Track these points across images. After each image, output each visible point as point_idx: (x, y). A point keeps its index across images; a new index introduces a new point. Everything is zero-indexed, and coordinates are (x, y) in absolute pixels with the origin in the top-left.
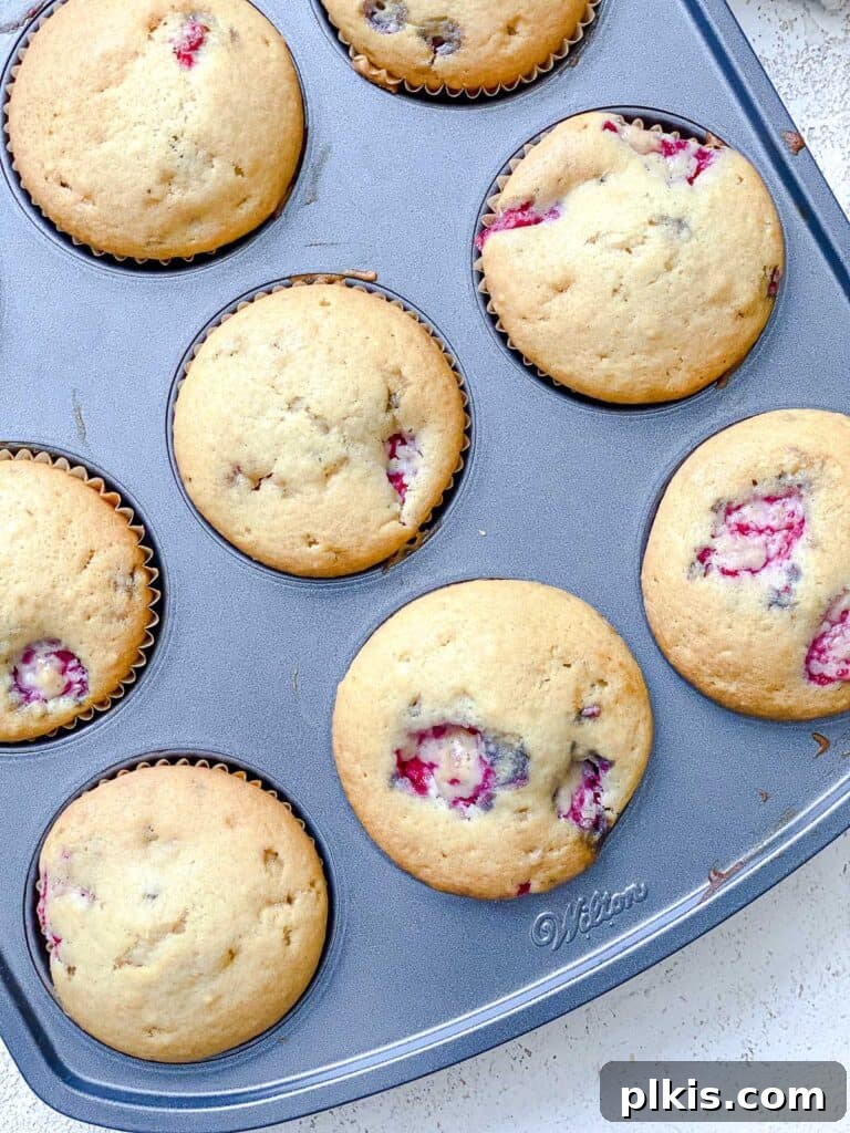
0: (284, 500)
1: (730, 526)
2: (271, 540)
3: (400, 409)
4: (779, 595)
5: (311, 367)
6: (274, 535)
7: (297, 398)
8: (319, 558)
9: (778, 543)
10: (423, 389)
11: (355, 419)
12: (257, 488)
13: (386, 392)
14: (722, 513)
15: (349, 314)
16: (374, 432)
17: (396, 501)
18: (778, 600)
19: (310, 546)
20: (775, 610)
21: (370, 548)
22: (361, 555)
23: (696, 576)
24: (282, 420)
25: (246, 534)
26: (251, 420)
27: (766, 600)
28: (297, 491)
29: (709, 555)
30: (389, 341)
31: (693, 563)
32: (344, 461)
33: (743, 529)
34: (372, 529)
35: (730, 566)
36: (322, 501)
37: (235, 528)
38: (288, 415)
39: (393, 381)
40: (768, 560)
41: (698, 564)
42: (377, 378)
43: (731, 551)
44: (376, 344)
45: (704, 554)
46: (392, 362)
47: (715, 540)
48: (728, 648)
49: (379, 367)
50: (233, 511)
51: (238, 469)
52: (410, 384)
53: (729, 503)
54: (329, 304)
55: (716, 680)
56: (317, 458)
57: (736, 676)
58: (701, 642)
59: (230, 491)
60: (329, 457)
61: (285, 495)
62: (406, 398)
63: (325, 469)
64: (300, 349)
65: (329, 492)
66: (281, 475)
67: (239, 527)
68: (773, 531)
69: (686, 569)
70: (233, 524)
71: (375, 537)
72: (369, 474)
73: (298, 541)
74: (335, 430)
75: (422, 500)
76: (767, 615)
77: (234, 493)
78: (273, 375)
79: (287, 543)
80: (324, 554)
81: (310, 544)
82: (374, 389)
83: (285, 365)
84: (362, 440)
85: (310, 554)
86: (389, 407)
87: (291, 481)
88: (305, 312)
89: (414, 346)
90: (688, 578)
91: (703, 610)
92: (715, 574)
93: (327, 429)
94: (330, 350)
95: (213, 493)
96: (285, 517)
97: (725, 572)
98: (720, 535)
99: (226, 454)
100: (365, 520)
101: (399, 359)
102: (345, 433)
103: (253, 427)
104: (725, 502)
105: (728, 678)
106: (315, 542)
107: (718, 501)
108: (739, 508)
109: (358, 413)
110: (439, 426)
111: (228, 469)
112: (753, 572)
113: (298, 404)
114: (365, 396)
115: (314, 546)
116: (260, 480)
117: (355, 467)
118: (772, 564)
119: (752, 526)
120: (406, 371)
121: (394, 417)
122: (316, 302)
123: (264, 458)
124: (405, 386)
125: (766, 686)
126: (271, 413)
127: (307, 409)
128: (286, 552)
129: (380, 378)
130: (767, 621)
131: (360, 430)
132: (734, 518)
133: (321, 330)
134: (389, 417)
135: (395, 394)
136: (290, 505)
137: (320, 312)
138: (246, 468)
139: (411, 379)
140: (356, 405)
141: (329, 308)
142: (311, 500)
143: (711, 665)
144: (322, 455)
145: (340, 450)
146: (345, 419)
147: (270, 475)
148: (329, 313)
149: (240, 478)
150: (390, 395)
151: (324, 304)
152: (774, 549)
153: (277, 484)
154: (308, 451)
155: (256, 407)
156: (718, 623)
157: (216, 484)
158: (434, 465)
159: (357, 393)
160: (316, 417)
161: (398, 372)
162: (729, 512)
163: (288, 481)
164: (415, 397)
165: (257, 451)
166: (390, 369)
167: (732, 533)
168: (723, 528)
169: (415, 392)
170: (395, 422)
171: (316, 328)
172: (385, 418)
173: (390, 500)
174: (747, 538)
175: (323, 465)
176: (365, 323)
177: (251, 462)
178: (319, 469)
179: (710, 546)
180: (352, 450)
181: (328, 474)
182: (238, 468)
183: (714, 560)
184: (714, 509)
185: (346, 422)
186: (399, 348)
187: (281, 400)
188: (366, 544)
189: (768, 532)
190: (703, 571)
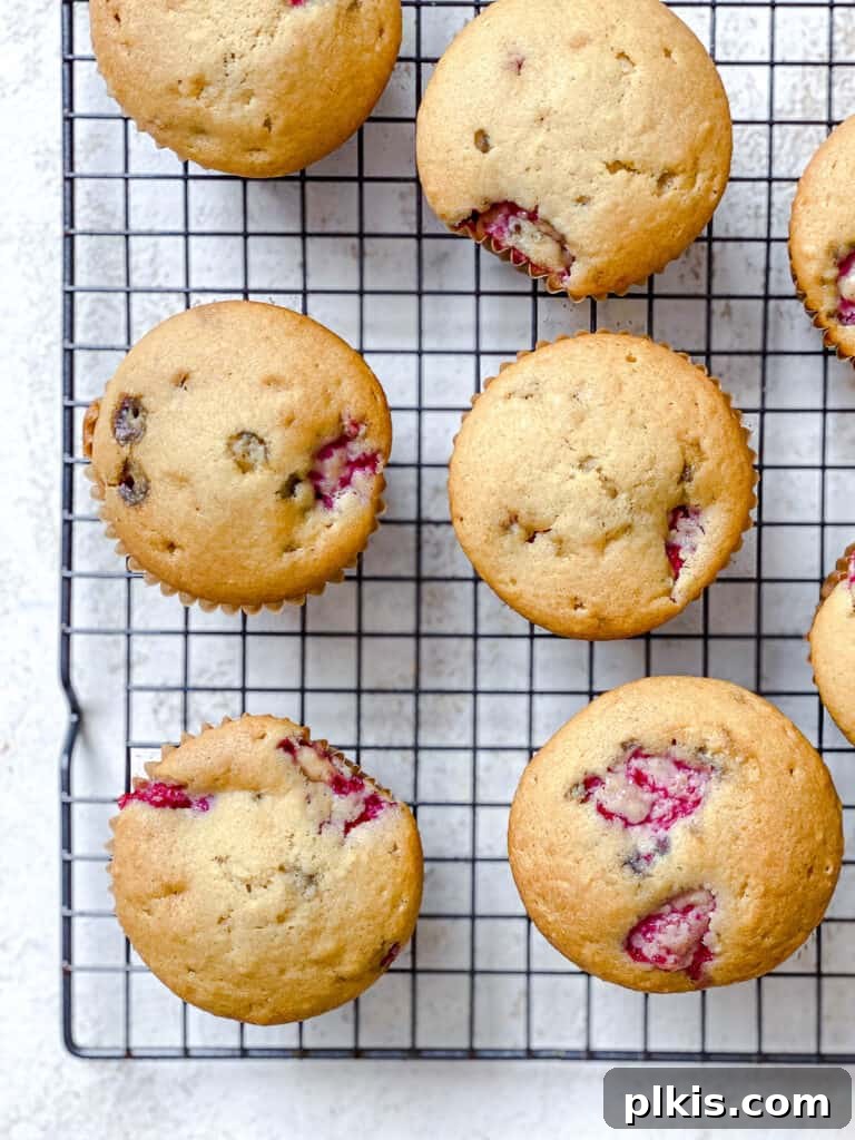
0: (558, 558)
1: (629, 769)
2: (536, 596)
3: (693, 483)
4: (638, 859)
5: (609, 427)
6: (541, 592)
7: (590, 457)
8: (582, 622)
9: (665, 807)
10: (719, 465)
11: (646, 487)
12: (531, 540)
13: (682, 464)
14: (630, 752)
15: (656, 374)
16: (662, 502)
17: (670, 575)
18: (635, 862)
19: (575, 608)
20: (627, 870)
21: (636, 621)
22: (626, 625)
23: (572, 798)
24: (572, 477)
25: (511, 585)
26: (539, 471)
27: (624, 857)
28: (572, 552)
29: (596, 785)
30: (693, 410)
31: (577, 785)
32: (627, 528)
33: (640, 779)
34: (643, 601)
35: (609, 806)
36: (598, 565)
37: (500, 577)
38: (579, 474)
39: (690, 452)
40: (648, 819)
41: (581, 788)
42: (676, 449)
43: (617, 793)
44: (680, 411)
45: (591, 782)
46: (692, 433)
47: (610, 774)
48: (565, 879)
49: (679, 438)
50: (500, 560)
51: (514, 519)
52: (707, 459)
53: (641, 748)
54: (634, 360)
55: (541, 901)
56: (601, 521)
57: (561, 908)
58: (544, 860)
59: (502, 538)
60: (613, 523)
61: (559, 554)
62: (700, 474)
63: (607, 534)
64: (601, 405)
65: (607, 558)
66: (559, 533)
67: (504, 576)
68: (666, 795)
69: (568, 786)
70: (498, 571)
71: (644, 610)
72: (648, 546)
73: (565, 602)
74: (623, 496)
75: (696, 579)
76: (618, 871)
77: (507, 541)
78: (570, 428)
79: (553, 601)
80: (589, 620)
81: (576, 607)
82: (670, 460)
83: (582, 420)
84: (649, 509)
85: (574, 617)
86: (681, 480)
87: (568, 541)
88: (610, 366)
89: (716, 419)
90: (566, 796)
91: (563, 832)
92: (591, 806)
93: (614, 494)
94: (632, 412)
95: (485, 537)
96: (556, 575)
97: (601, 809)
98: (617, 773)
99: (505, 501)
100: (637, 592)
101: (700, 430)
102: (633, 501)
103: (540, 479)
104: (637, 744)
105: (552, 906)
106: (581, 606)
107: (632, 740)
108: (646, 756)
109: (651, 482)
110: (728, 506)
111: (505, 517)
112: (627, 824)
113: (590, 464)
114: (660, 466)
115: (579, 610)
116: (535, 532)
117: (638, 536)
118: (649, 825)
119: (650, 780)
120: (706, 444)
121: (684, 490)
122: (623, 355)
123: (545, 513)
124: (701, 460)
125: (582, 933)
126: (561, 467)
127: (599, 470)
128: (548, 610)
129: (678, 448)
130: (615, 876)
131: (648, 500)
132: (637, 763)
133: (625, 388)
134: (679, 490)
135: (690, 467)
136: (562, 565)
137: (625, 368)
138: (524, 518)
139: (709, 453)
140: (650, 474)
141: (634, 365)
142: (586, 563)
143: (543, 886)
144: (606, 521)
145: (625, 518)
146: (636, 486)
147: (549, 530)
148: (634, 371)
149: (516, 529)
150: (686, 467)
151: (630, 359)
152: (658, 812)
153: (554, 541)
154: (593, 514)
155: (546, 459)
156: (570, 852)
157: (489, 529)
158: (715, 545)
159: (653, 461)
160: (606, 479)
161: (696, 445)
162: (636, 755)
163: (565, 539)
164: (711, 473)
165: (538, 503)
166: (690, 441)
167: (628, 776)
168: (621, 767)
169: (711, 468)
170: (684, 493)
171: (620, 386)
172: (674, 491)
173: (664, 574)
174: (640, 789)
175: (606, 529)
176: (671, 387)
177: (529, 514)
178: (600, 533)
179: (602, 777)
180: (636, 518)
181: (609, 539)
182: (516, 517)
183: (598, 793)
184: (624, 746)
185: (637, 489)
186: (702, 419)
187: (574, 456)
188: (633, 617)
189: (662, 793)
190: (583, 797)
